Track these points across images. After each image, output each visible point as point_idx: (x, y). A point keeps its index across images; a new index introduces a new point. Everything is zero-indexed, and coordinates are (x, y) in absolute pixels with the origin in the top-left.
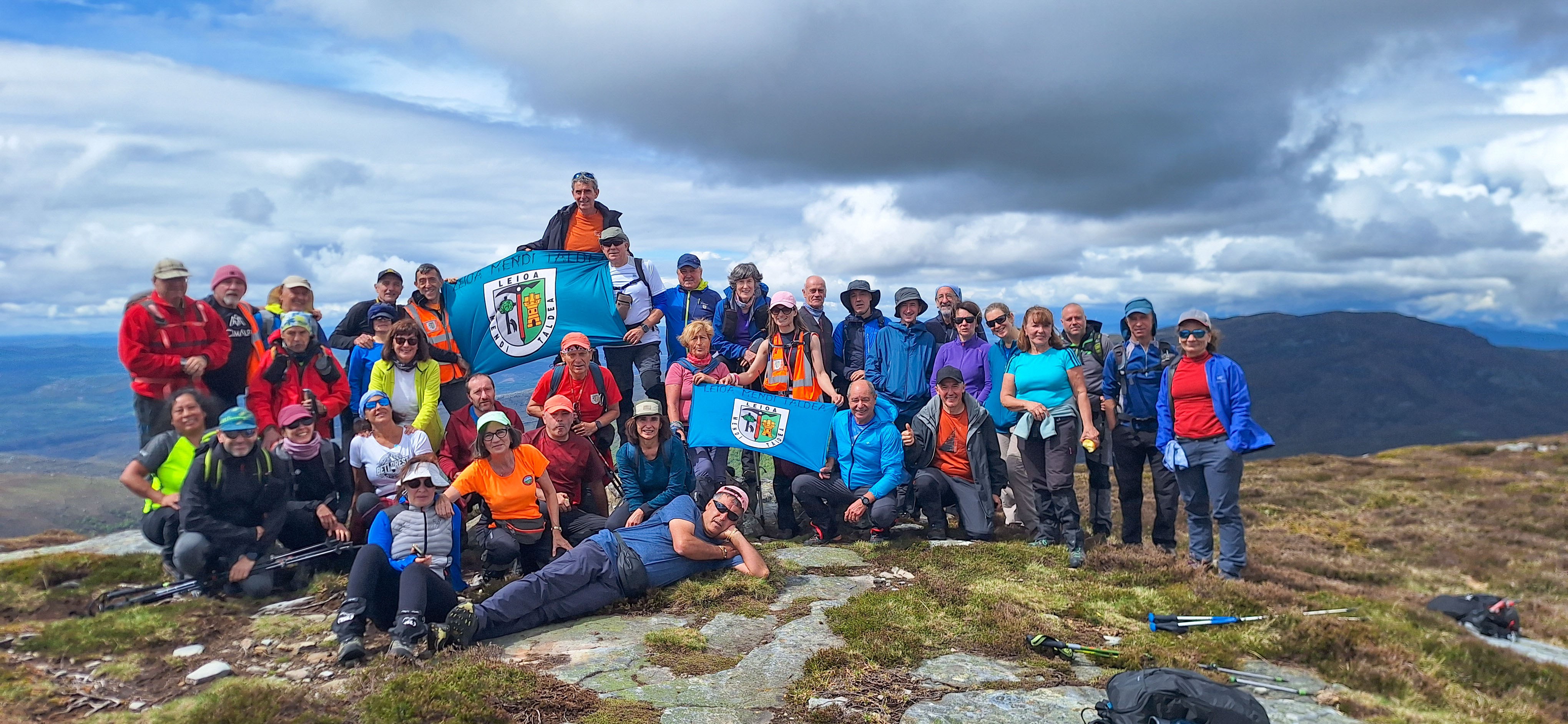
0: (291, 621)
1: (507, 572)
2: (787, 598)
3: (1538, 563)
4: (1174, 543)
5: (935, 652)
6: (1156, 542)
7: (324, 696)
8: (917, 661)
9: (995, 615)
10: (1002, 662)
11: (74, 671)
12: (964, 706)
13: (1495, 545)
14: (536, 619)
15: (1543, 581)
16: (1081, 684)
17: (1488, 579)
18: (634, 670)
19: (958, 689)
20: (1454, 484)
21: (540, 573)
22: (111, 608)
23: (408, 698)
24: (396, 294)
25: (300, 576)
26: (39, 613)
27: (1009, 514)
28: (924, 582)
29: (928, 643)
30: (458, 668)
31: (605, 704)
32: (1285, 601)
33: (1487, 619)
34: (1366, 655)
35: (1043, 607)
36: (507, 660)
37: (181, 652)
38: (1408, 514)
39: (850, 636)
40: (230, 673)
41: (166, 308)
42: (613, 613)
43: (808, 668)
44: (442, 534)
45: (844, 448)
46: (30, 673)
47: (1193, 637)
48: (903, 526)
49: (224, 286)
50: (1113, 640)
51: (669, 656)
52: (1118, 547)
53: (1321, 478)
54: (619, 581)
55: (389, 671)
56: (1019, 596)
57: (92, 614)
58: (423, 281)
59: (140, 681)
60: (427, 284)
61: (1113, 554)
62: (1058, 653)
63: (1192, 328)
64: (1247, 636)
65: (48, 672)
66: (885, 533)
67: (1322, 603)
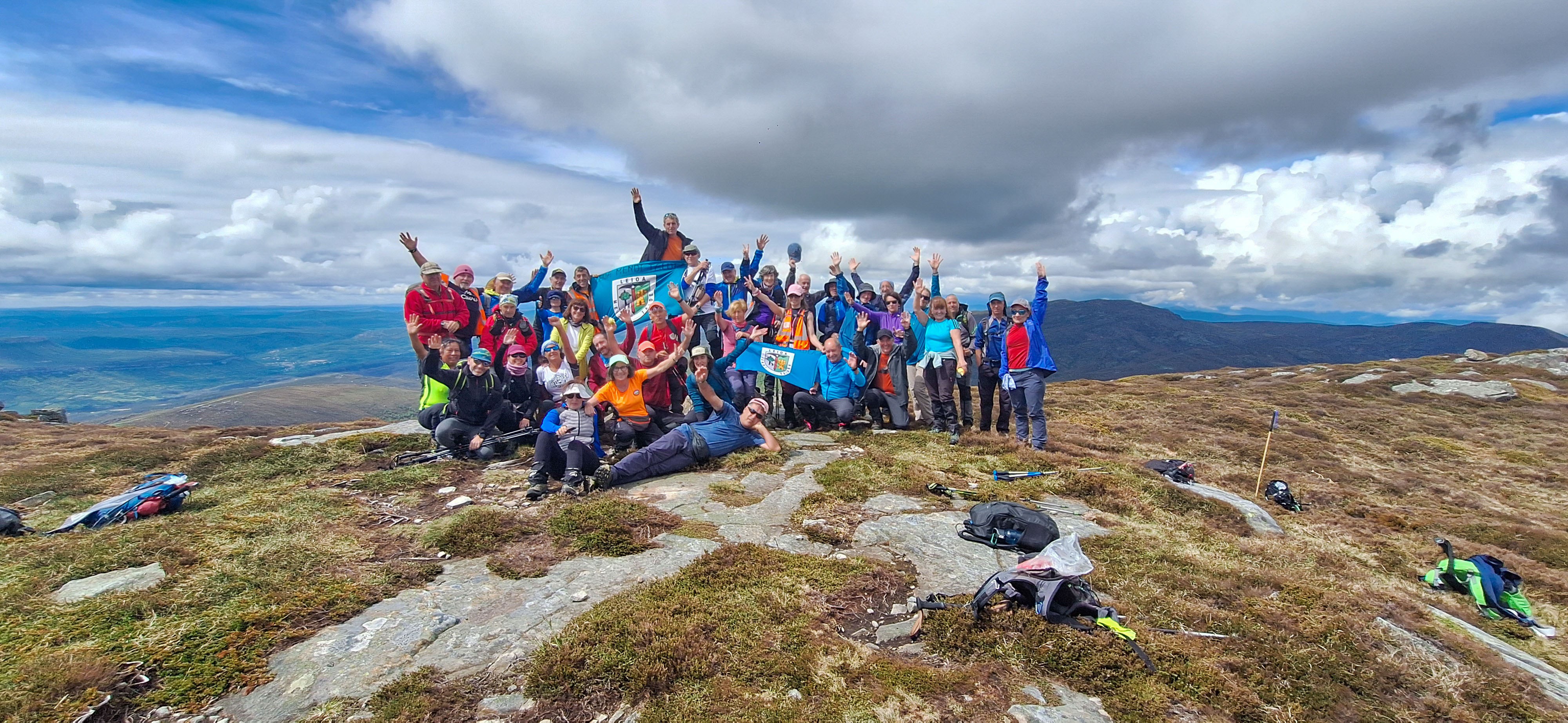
0: (506, 474)
1: (629, 447)
2: (791, 463)
3: (1204, 441)
4: (1007, 431)
5: (875, 493)
6: (998, 430)
7: (526, 516)
8: (865, 498)
9: (909, 472)
10: (912, 498)
11: (382, 501)
12: (891, 524)
13: (1181, 431)
14: (645, 474)
15: (1207, 451)
16: (956, 510)
17: (1177, 449)
18: (703, 504)
19: (888, 514)
20: (1159, 397)
21: (647, 448)
22: (402, 464)
23: (574, 518)
24: (562, 284)
25: (510, 447)
26: (360, 467)
27: (918, 414)
28: (870, 454)
29: (871, 488)
30: (601, 502)
31: (687, 522)
32: (1068, 463)
33: (1177, 473)
34: (1111, 493)
35: (936, 467)
36: (630, 497)
37: (443, 491)
38: (1134, 413)
39: (827, 484)
40: (472, 503)
41: (430, 291)
42: (690, 471)
43: (803, 502)
44: (588, 425)
45: (824, 377)
46: (357, 502)
47: (1017, 483)
48: (858, 421)
49: (460, 277)
50: (974, 485)
51: (723, 496)
52: (978, 433)
53: (1087, 393)
54: (693, 453)
55: (563, 503)
56: (922, 461)
57: (391, 468)
58: (579, 276)
59: (420, 507)
60: (581, 278)
61: (975, 437)
62: (944, 493)
63: (1018, 309)
64: (1046, 482)
65: (368, 501)
66: (848, 426)
67: (1088, 464)
